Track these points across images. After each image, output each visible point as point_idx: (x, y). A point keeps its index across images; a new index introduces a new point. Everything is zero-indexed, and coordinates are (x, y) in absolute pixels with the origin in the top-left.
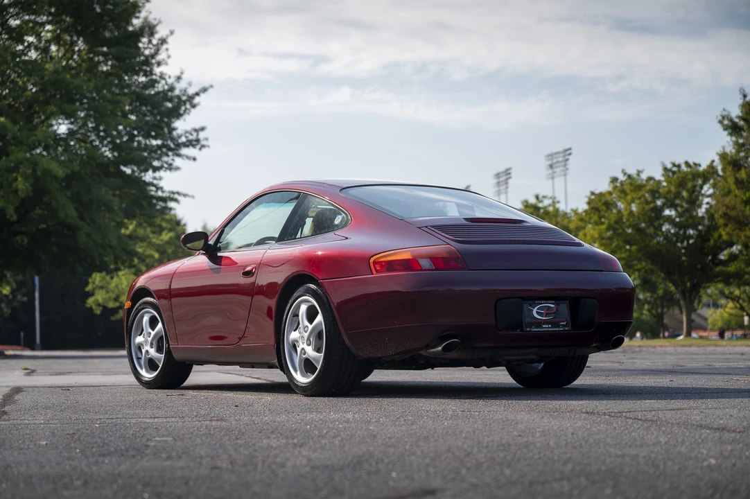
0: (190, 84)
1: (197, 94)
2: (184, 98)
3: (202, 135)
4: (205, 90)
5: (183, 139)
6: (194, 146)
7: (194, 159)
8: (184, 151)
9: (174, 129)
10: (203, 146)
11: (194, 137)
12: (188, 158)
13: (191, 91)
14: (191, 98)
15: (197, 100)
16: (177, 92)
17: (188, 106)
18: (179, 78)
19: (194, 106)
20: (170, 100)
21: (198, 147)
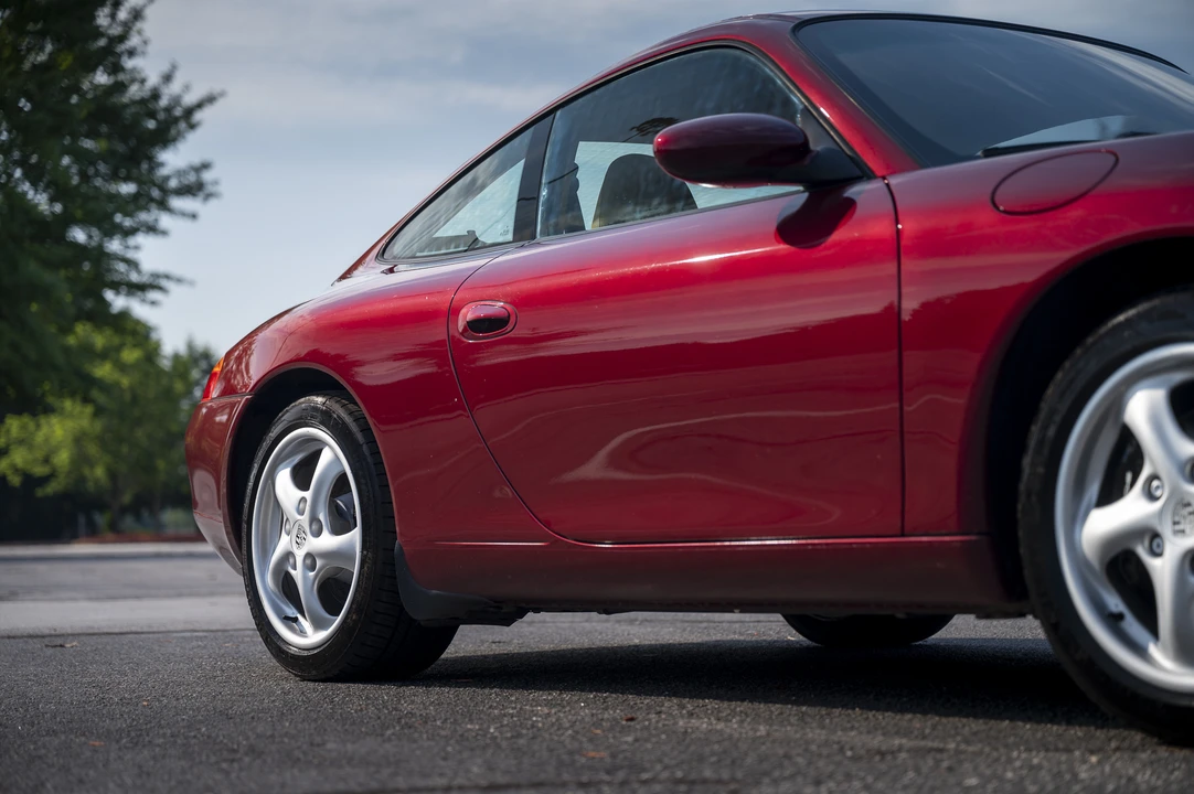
0: (187, 88)
1: (200, 105)
2: (178, 112)
3: (207, 176)
4: (210, 100)
5: (173, 183)
6: (194, 195)
7: (194, 216)
8: (177, 203)
9: (162, 165)
10: (209, 196)
11: (192, 178)
12: (183, 214)
13: (189, 99)
14: (189, 112)
15: (198, 116)
16: (164, 102)
17: (182, 125)
18: (168, 78)
19: (192, 127)
20: (152, 115)
21: (201, 195)
